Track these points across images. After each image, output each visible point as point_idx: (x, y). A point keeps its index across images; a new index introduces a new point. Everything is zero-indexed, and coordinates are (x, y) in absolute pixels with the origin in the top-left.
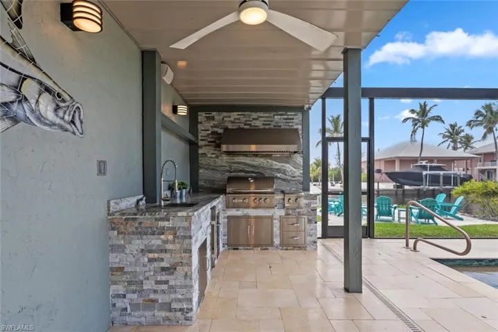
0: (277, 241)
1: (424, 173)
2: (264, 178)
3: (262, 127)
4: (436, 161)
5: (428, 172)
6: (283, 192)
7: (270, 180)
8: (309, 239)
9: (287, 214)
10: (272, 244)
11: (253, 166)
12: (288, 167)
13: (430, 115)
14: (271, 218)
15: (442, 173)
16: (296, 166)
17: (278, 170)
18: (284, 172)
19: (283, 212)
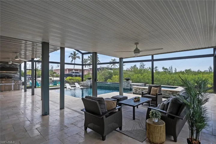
0: (13, 89)
1: (73, 74)
2: (9, 77)
3: (9, 67)
4: (79, 70)
5: (75, 74)
6: (14, 80)
7: (11, 78)
8: (20, 88)
9: (15, 84)
10: (11, 90)
11: (6, 75)
12: (16, 75)
13: (77, 56)
14: (11, 85)
15: (78, 74)
16: (18, 75)
17: (13, 76)
18: (15, 76)
19: (14, 84)
